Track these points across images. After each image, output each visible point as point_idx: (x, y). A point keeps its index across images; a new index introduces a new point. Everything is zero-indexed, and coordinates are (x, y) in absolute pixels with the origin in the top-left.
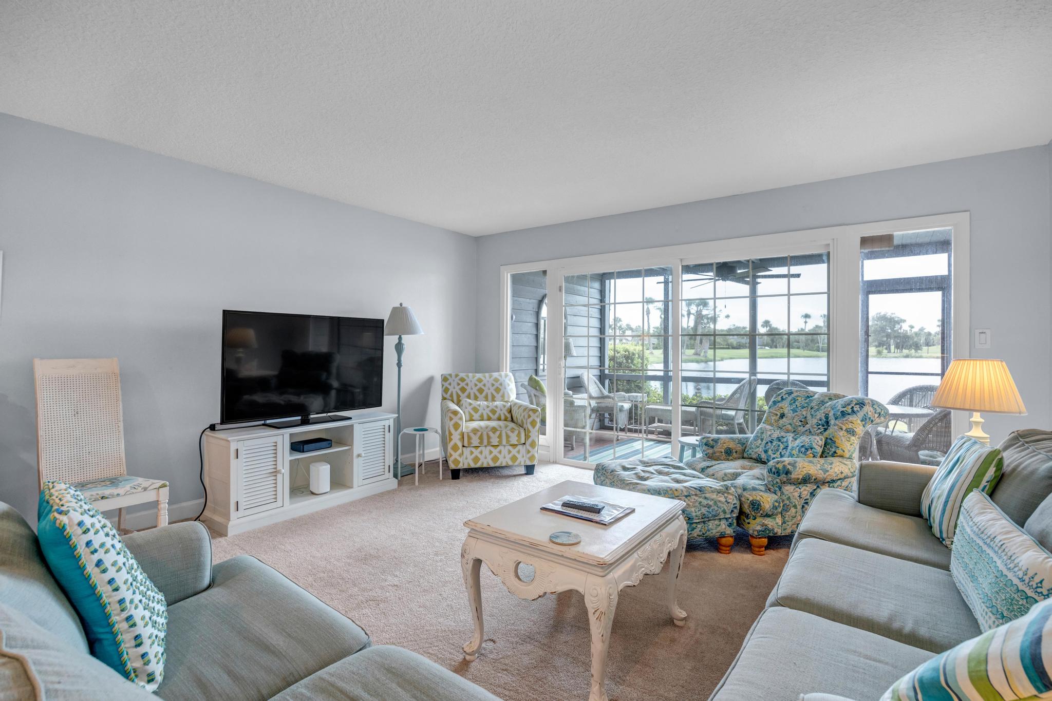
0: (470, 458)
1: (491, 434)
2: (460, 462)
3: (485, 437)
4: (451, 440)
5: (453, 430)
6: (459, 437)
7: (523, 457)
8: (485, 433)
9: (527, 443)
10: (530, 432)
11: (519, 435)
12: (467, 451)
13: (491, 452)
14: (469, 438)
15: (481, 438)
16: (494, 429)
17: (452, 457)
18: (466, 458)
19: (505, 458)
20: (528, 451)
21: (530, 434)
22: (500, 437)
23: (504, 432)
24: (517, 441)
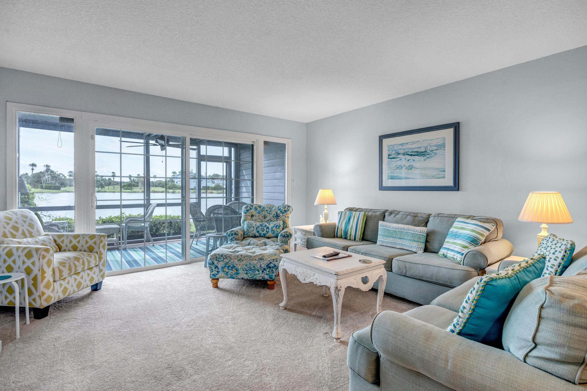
0: (60, 290)
2: (52, 297)
3: (73, 266)
4: (43, 278)
5: (45, 268)
6: (51, 273)
7: (98, 276)
8: (72, 264)
9: (101, 264)
10: (102, 254)
11: (95, 259)
12: (57, 285)
13: (75, 280)
14: (61, 272)
15: (70, 268)
16: (77, 259)
17: (45, 296)
18: (57, 292)
19: (86, 281)
20: (101, 271)
21: (102, 256)
22: (83, 263)
23: (85, 259)
24: (95, 264)
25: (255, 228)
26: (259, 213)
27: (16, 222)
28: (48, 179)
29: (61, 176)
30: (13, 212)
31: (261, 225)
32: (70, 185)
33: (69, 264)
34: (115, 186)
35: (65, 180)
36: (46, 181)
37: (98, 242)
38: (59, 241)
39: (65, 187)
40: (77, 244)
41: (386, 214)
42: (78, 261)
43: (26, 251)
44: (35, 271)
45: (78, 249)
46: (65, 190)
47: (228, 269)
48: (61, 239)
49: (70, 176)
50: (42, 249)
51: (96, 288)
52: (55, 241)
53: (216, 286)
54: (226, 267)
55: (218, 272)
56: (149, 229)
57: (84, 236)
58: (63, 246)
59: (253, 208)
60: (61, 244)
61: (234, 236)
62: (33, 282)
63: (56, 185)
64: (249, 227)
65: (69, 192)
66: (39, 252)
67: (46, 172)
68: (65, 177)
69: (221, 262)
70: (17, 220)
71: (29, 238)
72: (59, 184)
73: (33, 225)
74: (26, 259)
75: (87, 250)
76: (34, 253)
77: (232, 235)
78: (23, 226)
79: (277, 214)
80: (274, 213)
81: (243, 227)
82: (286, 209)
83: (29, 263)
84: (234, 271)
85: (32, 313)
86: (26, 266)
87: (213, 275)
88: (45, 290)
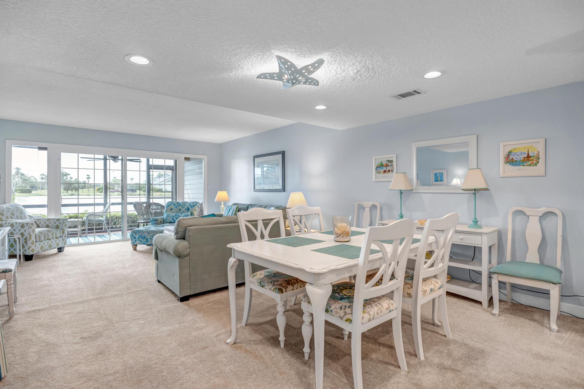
1: (48, 233)
2: (35, 250)
3: (47, 235)
4: (30, 239)
5: (31, 233)
6: (35, 237)
7: (61, 243)
8: (46, 233)
9: (63, 236)
11: (60, 233)
12: (38, 244)
13: (48, 243)
14: (40, 237)
15: (45, 236)
16: (48, 231)
17: (31, 249)
18: (38, 248)
19: (54, 244)
20: (63, 240)
21: (64, 231)
22: (53, 234)
23: (53, 231)
24: (60, 235)
25: (171, 217)
26: (176, 207)
27: (13, 211)
28: (19, 182)
29: (32, 179)
30: (10, 205)
31: (176, 215)
32: (42, 189)
33: (44, 233)
34: (90, 189)
35: (36, 183)
36: (16, 184)
37: (62, 223)
38: (38, 222)
39: (36, 190)
40: (49, 224)
41: (249, 206)
42: (50, 232)
43: (21, 224)
44: (26, 234)
45: (50, 227)
46: (37, 194)
47: (142, 239)
48: (40, 221)
49: (42, 178)
50: (29, 224)
51: (60, 250)
52: (36, 222)
53: (135, 249)
54: (140, 238)
55: (136, 240)
56: (105, 222)
57: (53, 219)
58: (40, 225)
59: (173, 204)
60: (39, 224)
61: (154, 222)
62: (25, 241)
63: (27, 188)
64: (167, 216)
65: (41, 195)
66: (28, 225)
67: (17, 175)
68: (36, 180)
69: (137, 235)
70: (13, 210)
71: (20, 219)
72: (30, 187)
73: (22, 213)
74: (21, 229)
75: (55, 227)
76: (25, 225)
77: (153, 221)
78: (17, 213)
79: (188, 208)
80: (186, 207)
81: (164, 217)
82: (194, 204)
83: (22, 230)
84: (145, 240)
85: (24, 257)
86: (21, 232)
87: (133, 242)
88: (31, 245)
